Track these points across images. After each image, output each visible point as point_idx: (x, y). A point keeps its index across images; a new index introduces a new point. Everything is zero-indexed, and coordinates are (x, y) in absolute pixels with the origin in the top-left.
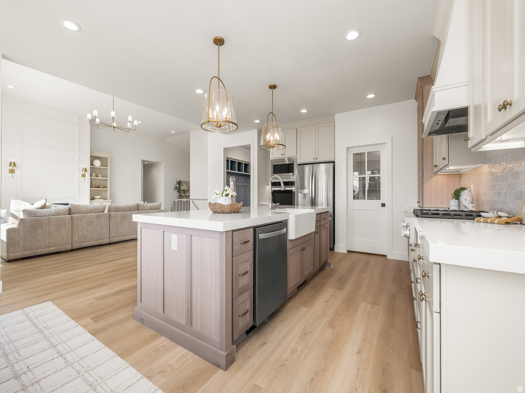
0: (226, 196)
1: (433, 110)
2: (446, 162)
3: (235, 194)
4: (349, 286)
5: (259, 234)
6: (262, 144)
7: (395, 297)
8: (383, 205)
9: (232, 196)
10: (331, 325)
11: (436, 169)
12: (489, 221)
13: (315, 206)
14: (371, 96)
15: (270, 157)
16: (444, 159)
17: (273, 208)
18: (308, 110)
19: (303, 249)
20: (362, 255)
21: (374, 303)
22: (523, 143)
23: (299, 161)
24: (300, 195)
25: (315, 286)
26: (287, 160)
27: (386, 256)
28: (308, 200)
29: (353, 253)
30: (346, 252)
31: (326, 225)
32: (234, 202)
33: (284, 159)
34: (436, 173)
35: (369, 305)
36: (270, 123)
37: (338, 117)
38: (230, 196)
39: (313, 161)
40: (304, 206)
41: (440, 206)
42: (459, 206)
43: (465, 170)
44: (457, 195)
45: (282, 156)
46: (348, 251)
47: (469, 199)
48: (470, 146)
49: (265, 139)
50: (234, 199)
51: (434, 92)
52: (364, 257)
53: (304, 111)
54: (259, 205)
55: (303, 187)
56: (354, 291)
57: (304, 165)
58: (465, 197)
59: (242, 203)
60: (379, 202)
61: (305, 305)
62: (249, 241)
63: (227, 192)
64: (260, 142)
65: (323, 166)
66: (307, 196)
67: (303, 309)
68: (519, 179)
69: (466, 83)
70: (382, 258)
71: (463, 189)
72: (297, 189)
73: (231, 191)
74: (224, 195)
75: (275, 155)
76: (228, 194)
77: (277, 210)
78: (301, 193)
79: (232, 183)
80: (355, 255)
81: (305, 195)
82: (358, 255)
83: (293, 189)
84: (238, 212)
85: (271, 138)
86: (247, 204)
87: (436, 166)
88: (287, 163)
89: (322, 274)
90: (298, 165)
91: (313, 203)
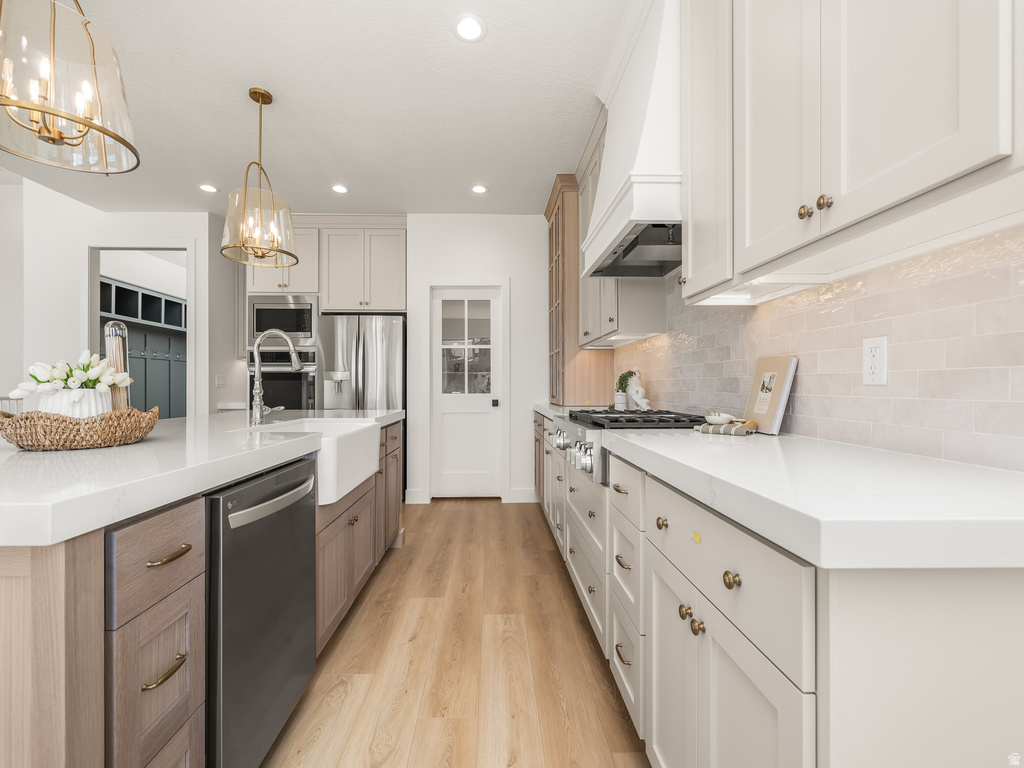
0: (84, 385)
1: (631, 219)
2: (613, 327)
3: (124, 379)
4: (452, 581)
5: (227, 512)
6: (226, 242)
7: (537, 584)
8: (495, 403)
9: (113, 387)
10: (437, 705)
11: (583, 340)
12: (722, 430)
13: (363, 409)
14: (479, 189)
15: (248, 290)
16: (611, 320)
17: (265, 419)
18: (349, 191)
19: (353, 522)
20: (459, 503)
21: (507, 610)
22: (749, 296)
23: (326, 306)
24: (327, 383)
25: (379, 602)
26: (291, 300)
27: (500, 498)
28: (347, 396)
29: (441, 503)
30: (428, 502)
31: (396, 452)
32: (124, 408)
33: (284, 298)
34: (582, 347)
35: (499, 618)
36: (253, 190)
37: (413, 221)
38: (102, 387)
39: (358, 308)
40: (337, 409)
41: (587, 403)
42: (627, 403)
43: (624, 344)
44: (623, 384)
45: (280, 290)
46: (433, 499)
47: (641, 391)
48: (685, 294)
49: (236, 232)
50: (123, 396)
51: (632, 183)
52: (464, 505)
53: (340, 189)
54: (215, 411)
55: (331, 366)
56: (464, 590)
57: (335, 316)
58: (635, 387)
59: (156, 409)
60: (488, 398)
61: (361, 669)
62: (189, 548)
63: (92, 374)
64: (221, 236)
65: (377, 323)
66: (345, 386)
67: (361, 682)
68: (729, 357)
69: (678, 180)
70: (493, 504)
71: (631, 374)
72: (319, 370)
73: (113, 372)
74: (74, 382)
75: (264, 282)
76: (97, 381)
77: (279, 426)
78: (331, 379)
79: (113, 344)
80: (446, 505)
81: (339, 383)
82: (453, 503)
83: (310, 369)
84: (141, 440)
85: (257, 234)
86: (175, 408)
87: (586, 334)
88: (292, 307)
89: (390, 566)
90: (324, 314)
91: (359, 403)
